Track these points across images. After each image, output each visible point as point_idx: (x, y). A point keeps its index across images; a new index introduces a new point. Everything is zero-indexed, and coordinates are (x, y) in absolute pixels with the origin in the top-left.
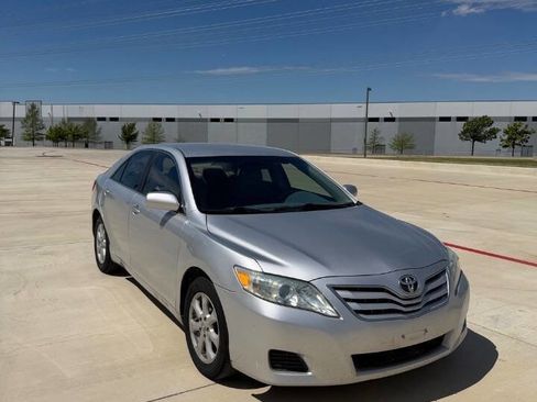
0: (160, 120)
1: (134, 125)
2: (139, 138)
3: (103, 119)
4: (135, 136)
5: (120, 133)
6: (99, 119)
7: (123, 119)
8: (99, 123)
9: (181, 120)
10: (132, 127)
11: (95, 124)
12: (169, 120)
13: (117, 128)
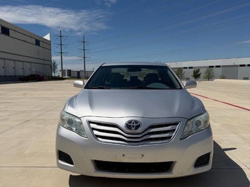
0: (213, 67)
1: (199, 70)
2: (201, 76)
3: (186, 68)
4: (199, 75)
5: (192, 74)
6: (184, 68)
7: (195, 67)
8: (184, 70)
9: (223, 66)
10: (198, 71)
11: (182, 71)
12: (217, 67)
13: (191, 71)
